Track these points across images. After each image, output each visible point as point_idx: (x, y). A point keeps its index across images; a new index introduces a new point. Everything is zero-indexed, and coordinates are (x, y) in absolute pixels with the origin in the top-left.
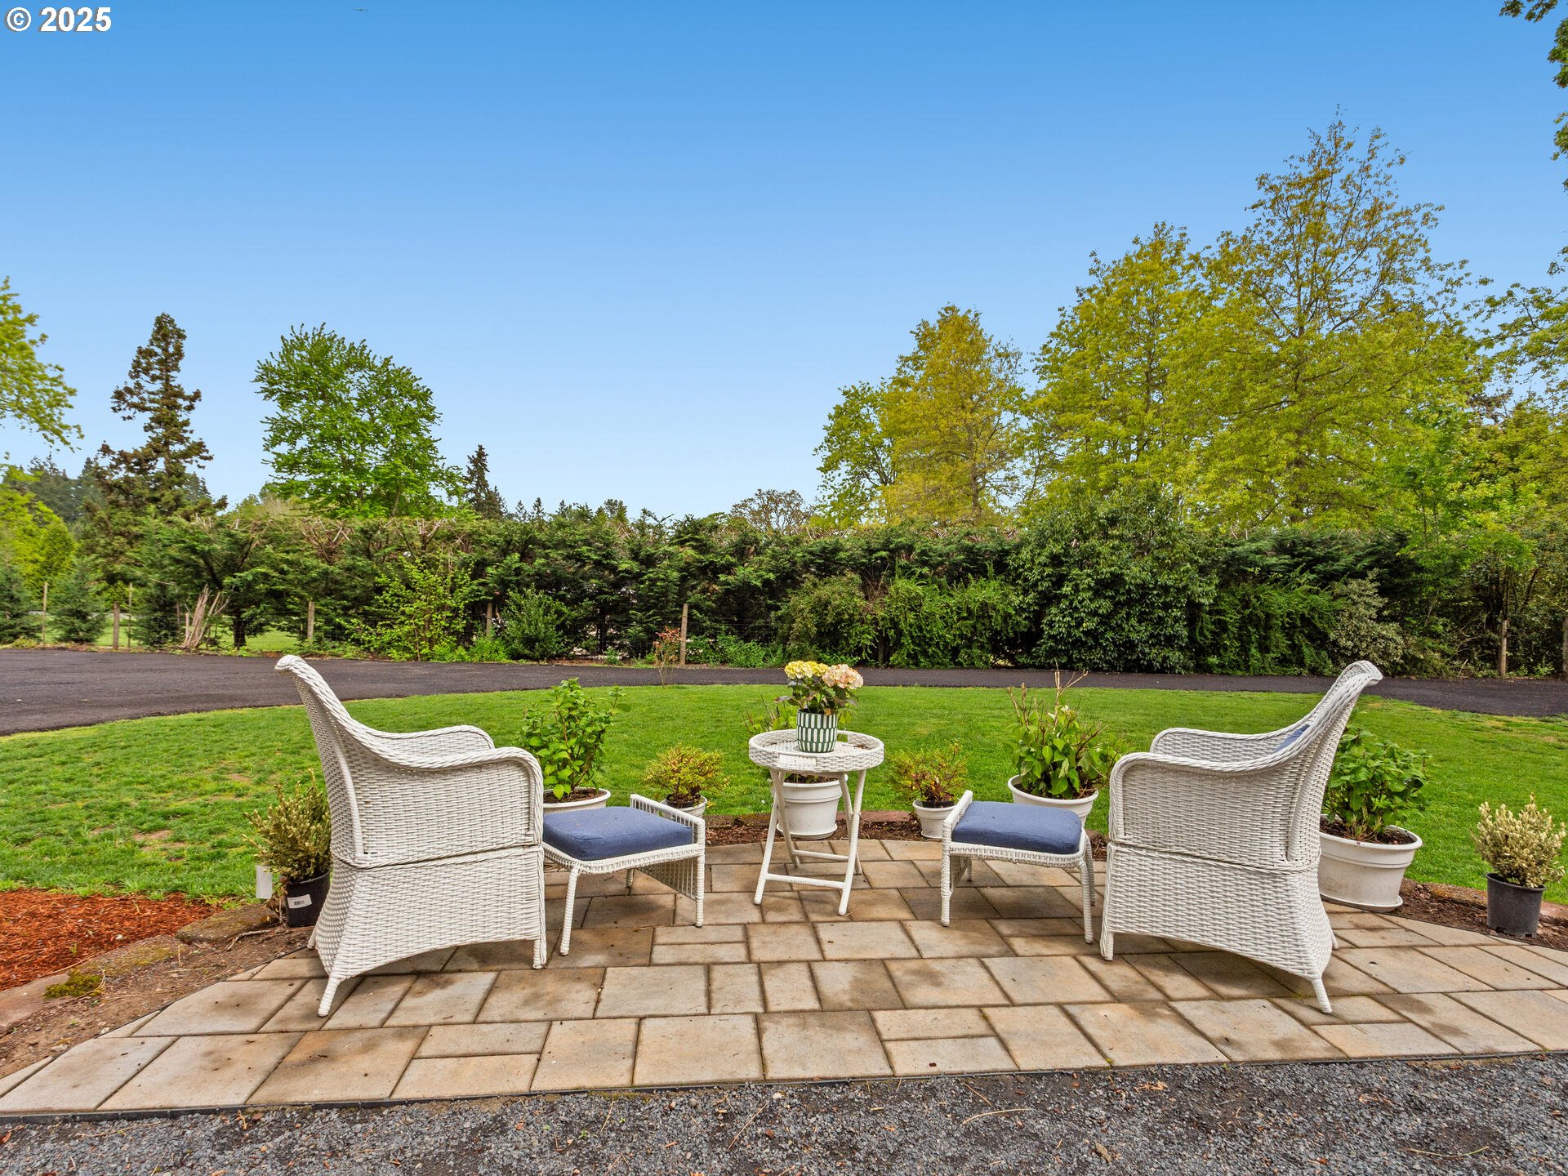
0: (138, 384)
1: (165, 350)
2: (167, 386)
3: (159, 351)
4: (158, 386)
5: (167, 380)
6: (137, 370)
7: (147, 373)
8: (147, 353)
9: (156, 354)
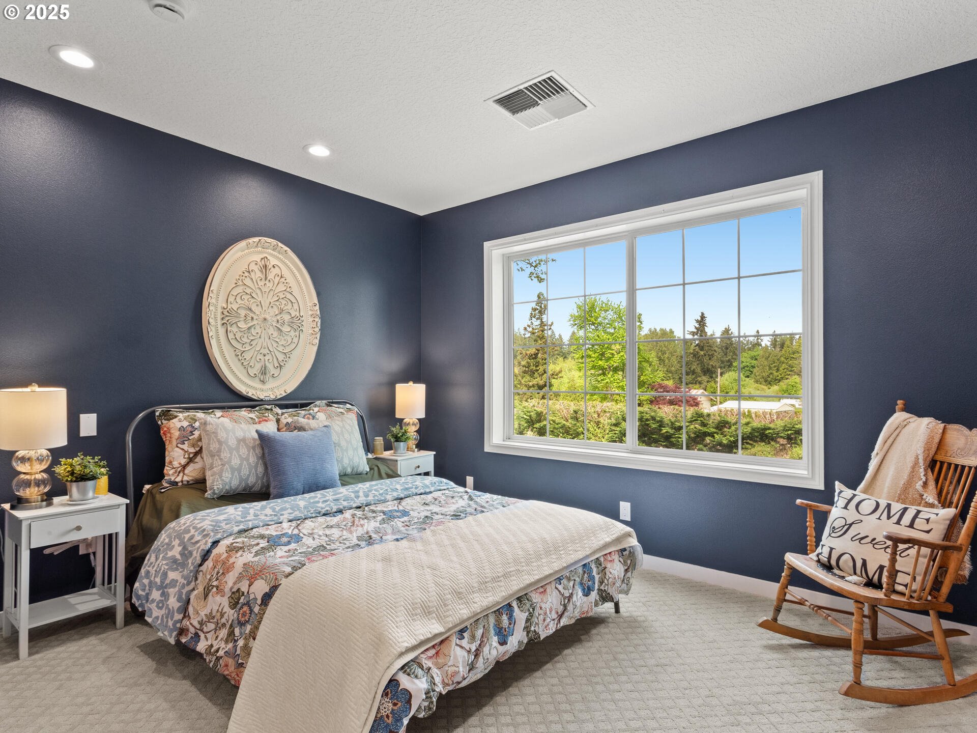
0: (532, 322)
1: (541, 307)
2: (542, 322)
3: (539, 308)
4: (539, 322)
5: (542, 319)
6: (532, 316)
7: (534, 317)
8: (535, 310)
9: (538, 309)
